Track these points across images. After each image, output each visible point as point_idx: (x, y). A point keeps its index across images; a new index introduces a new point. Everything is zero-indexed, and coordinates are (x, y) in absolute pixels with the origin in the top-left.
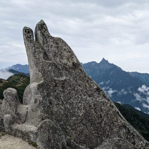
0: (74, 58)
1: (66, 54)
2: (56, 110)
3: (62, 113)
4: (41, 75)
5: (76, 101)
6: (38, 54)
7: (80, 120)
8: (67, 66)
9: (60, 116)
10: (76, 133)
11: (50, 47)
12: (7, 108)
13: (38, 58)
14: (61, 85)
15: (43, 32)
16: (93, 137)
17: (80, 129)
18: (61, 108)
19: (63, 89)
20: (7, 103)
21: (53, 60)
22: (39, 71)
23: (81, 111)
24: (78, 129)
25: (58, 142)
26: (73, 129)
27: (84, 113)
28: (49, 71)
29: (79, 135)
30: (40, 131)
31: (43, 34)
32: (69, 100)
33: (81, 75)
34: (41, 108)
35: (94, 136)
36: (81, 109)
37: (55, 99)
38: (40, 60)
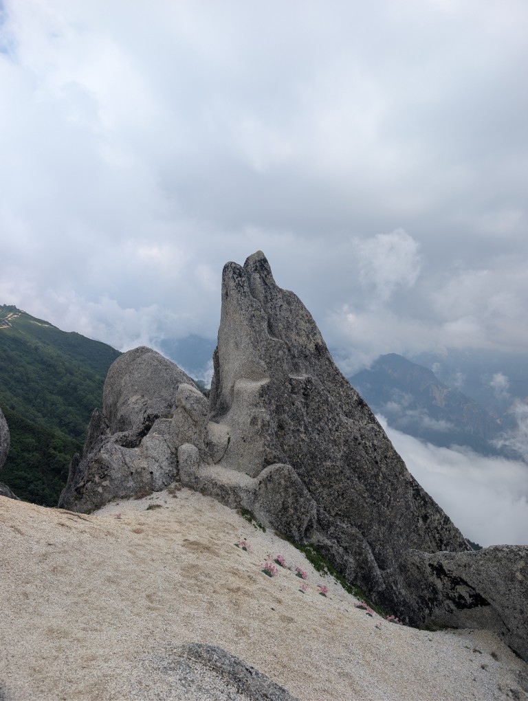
0: (318, 336)
1: (303, 325)
2: (291, 443)
3: (305, 450)
4: (265, 366)
5: (330, 426)
6: (259, 322)
7: (341, 469)
8: (308, 352)
9: (300, 456)
10: (331, 495)
11: (278, 309)
12: (186, 428)
13: (257, 329)
14: (302, 391)
15: (264, 276)
16: (365, 505)
17: (340, 488)
18: (303, 440)
19: (306, 399)
20: (189, 419)
21: (284, 337)
22: (261, 358)
23: (339, 449)
24: (335, 487)
25: (303, 514)
26: (324, 486)
27: (345, 452)
28: (278, 359)
29: (336, 500)
30: (266, 487)
31: (264, 282)
32: (317, 422)
33: (331, 370)
34: (265, 438)
35: (367, 503)
36: (340, 444)
37: (292, 420)
38: (263, 334)
